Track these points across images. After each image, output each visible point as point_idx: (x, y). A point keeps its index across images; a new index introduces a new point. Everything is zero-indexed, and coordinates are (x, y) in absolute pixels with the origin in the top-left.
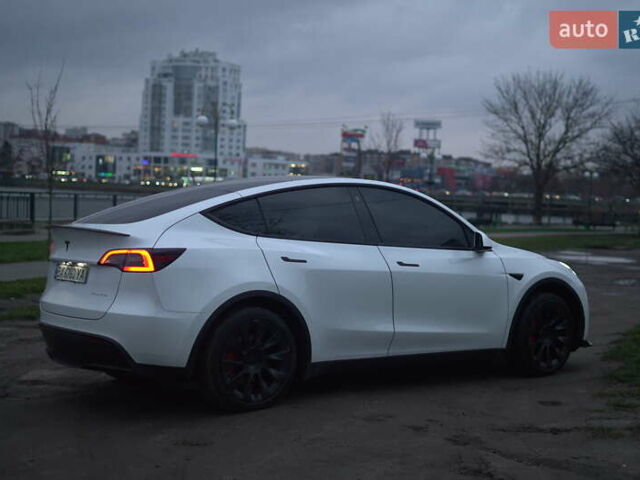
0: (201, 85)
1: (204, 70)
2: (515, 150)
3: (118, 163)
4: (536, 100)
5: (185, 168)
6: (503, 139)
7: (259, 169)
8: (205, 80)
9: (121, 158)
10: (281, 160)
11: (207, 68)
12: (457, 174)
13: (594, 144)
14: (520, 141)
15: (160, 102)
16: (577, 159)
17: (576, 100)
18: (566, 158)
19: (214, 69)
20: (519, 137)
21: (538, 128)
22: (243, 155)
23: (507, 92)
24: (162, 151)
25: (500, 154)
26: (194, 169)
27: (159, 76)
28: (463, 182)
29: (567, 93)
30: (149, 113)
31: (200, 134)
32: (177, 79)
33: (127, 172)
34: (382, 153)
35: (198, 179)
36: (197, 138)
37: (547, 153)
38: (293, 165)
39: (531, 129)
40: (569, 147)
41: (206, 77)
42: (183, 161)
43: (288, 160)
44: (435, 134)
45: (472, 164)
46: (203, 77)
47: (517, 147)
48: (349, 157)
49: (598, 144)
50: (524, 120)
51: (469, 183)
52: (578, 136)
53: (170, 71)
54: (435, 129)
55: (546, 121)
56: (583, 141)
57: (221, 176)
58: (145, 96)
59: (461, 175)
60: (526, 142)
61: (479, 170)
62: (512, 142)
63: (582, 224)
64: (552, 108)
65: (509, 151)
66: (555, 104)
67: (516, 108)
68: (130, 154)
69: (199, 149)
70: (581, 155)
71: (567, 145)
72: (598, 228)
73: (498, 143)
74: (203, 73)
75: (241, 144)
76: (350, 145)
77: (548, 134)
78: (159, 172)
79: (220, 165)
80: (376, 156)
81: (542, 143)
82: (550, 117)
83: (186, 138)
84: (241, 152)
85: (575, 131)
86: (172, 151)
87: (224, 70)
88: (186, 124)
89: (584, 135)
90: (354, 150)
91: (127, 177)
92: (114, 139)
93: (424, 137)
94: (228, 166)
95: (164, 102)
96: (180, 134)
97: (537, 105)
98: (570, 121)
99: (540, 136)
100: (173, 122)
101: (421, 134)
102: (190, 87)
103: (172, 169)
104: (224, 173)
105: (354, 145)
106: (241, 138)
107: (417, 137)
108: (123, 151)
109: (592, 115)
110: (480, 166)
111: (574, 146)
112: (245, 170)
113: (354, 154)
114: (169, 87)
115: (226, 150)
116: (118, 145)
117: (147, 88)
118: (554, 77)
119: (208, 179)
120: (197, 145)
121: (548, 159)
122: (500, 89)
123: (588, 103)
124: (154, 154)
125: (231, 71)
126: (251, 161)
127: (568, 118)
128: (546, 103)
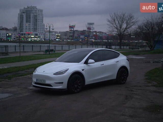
0: (33, 15)
1: (33, 11)
2: (115, 31)
3: (12, 35)
4: (119, 19)
5: (29, 36)
6: (112, 28)
7: (48, 36)
8: (34, 14)
9: (13, 34)
10: (54, 33)
11: (34, 11)
12: (98, 36)
13: (133, 29)
14: (116, 29)
15: (22, 19)
16: (129, 33)
17: (129, 19)
18: (127, 33)
19: (36, 11)
20: (116, 28)
21: (120, 26)
22: (44, 33)
23: (113, 17)
24: (23, 32)
25: (111, 32)
26: (31, 36)
27: (22, 13)
28: (100, 38)
29: (127, 17)
30: (19, 22)
31: (33, 27)
32: (27, 13)
33: (15, 38)
34: (79, 31)
35: (33, 39)
36: (32, 28)
37: (122, 32)
38: (57, 35)
39: (118, 26)
40: (127, 30)
41: (34, 13)
42: (29, 34)
43: (55, 33)
44: (93, 26)
45: (102, 33)
46: (33, 13)
47: (115, 30)
48: (71, 32)
49: (134, 29)
50: (117, 24)
51: (101, 38)
52: (129, 27)
53: (25, 11)
54: (93, 25)
55: (122, 24)
56: (131, 28)
57: (39, 38)
58: (18, 18)
59: (99, 36)
60: (117, 29)
61: (104, 35)
62: (114, 29)
63: (131, 48)
64: (123, 21)
65: (113, 31)
66: (124, 20)
67: (115, 21)
68: (15, 33)
69: (33, 31)
70: (130, 32)
71: (127, 29)
72: (135, 49)
73: (111, 29)
74: (33, 12)
75: (43, 30)
76: (71, 29)
77: (122, 27)
78: (23, 37)
79: (38, 35)
80: (77, 32)
81: (121, 29)
82: (123, 23)
83: (29, 28)
84: (43, 32)
85: (129, 26)
86: (26, 32)
87: (39, 11)
88: (29, 25)
89: (131, 27)
90: (72, 31)
91: (14, 39)
92: (10, 29)
93: (90, 27)
94: (40, 35)
95: (23, 19)
96: (28, 27)
97: (120, 20)
98: (128, 24)
99: (121, 27)
100: (26, 25)
101: (89, 26)
102: (30, 15)
103: (26, 36)
104: (39, 37)
105: (72, 29)
106: (43, 28)
107: (88, 27)
108: (13, 32)
109: (133, 22)
110: (104, 34)
111: (129, 30)
112: (45, 36)
113: (72, 32)
114: (24, 15)
115: (40, 31)
116: (12, 31)
117: (19, 16)
118: (123, 13)
119: (35, 39)
120: (32, 30)
121: (123, 33)
122: (111, 16)
123: (132, 20)
124: (21, 33)
125: (40, 11)
126: (46, 34)
127: (127, 23)
128: (122, 20)
